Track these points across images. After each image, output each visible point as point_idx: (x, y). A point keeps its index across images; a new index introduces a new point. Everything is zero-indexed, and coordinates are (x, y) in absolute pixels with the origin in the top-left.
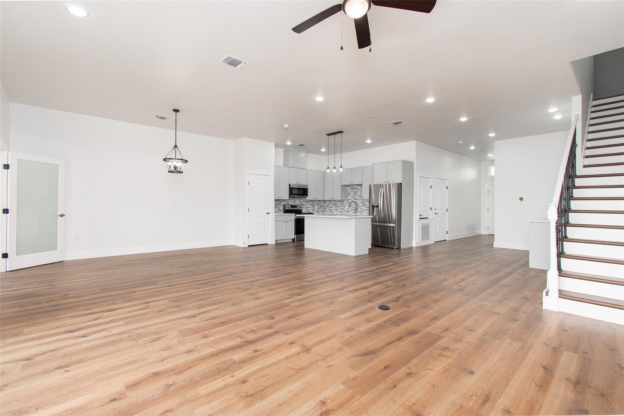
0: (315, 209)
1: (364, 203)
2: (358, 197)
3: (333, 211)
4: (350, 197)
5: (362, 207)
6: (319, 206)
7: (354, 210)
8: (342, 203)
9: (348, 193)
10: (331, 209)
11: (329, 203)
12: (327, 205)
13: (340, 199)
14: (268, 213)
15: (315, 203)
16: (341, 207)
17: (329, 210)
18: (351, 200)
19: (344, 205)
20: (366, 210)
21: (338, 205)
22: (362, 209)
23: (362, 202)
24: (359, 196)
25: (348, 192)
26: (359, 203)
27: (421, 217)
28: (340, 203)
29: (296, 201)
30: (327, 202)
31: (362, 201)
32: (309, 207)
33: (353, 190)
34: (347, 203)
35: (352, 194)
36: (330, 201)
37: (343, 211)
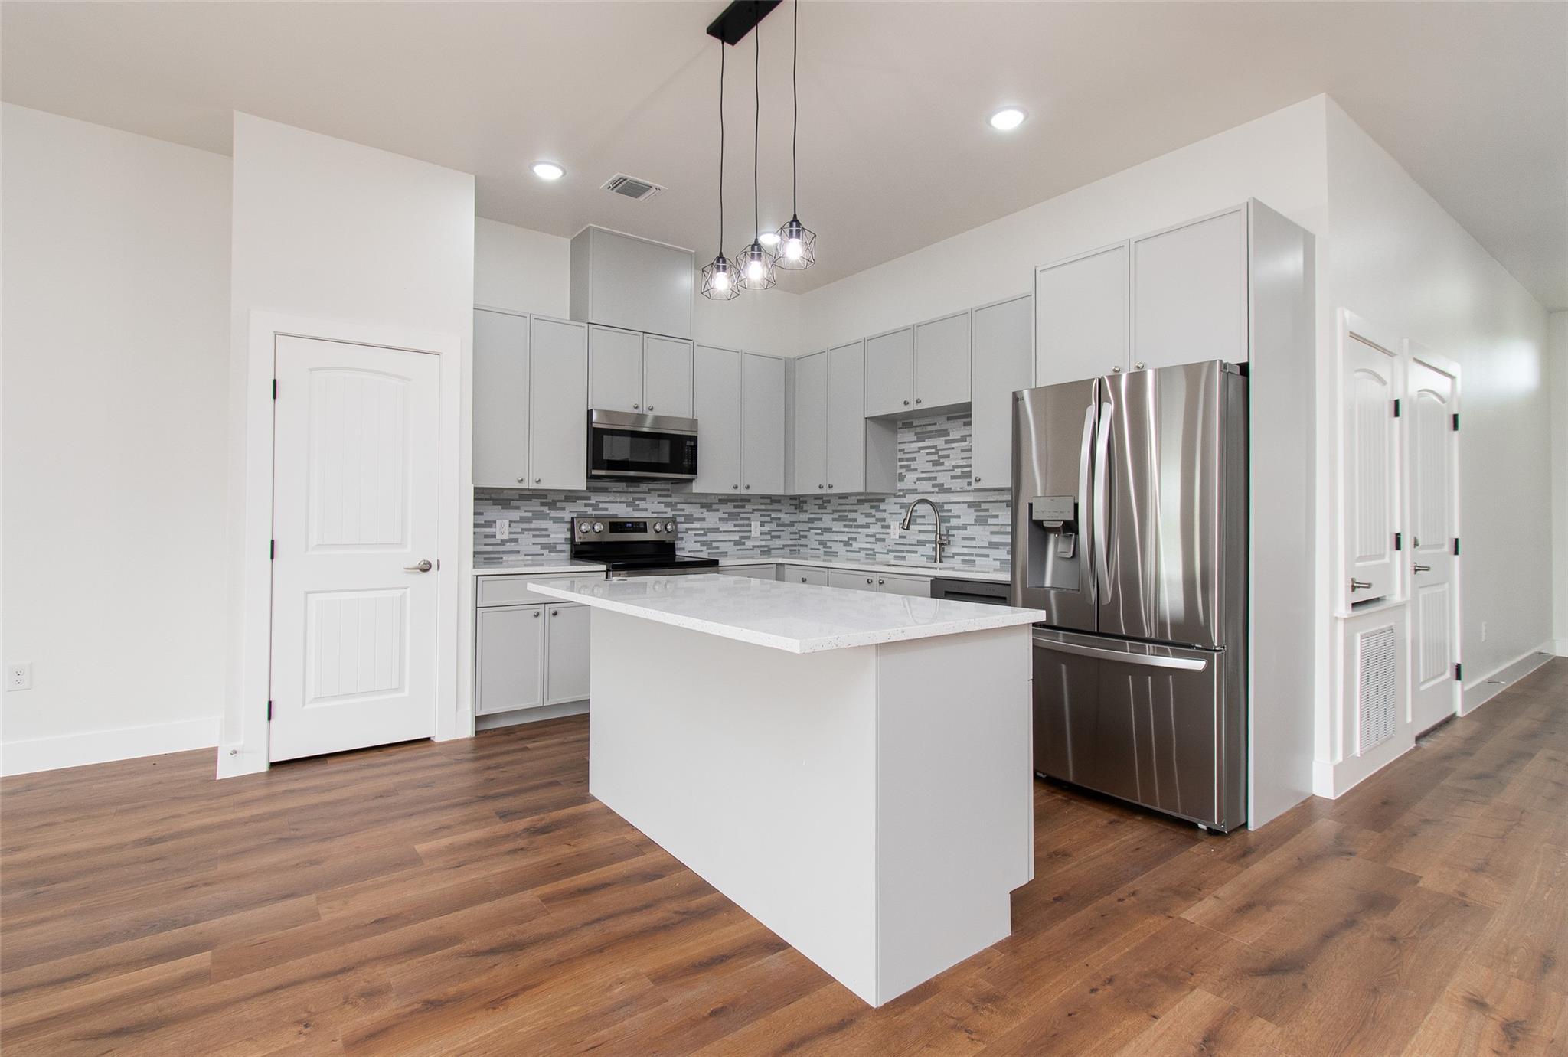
0: (748, 538)
1: (984, 506)
2: (953, 477)
3: (833, 550)
4: (911, 477)
5: (970, 531)
6: (773, 526)
7: (930, 542)
8: (873, 511)
9: (901, 460)
10: (826, 536)
11: (816, 509)
12: (811, 520)
13: (862, 490)
14: (426, 568)
15: (749, 508)
16: (872, 530)
17: (816, 545)
18: (914, 491)
19: (884, 520)
20: (994, 545)
21: (855, 520)
22: (974, 539)
23: (970, 505)
24: (958, 472)
25: (900, 455)
26: (956, 510)
27: (1363, 595)
28: (866, 508)
29: (644, 499)
30: (810, 507)
31: (970, 498)
32: (716, 530)
33: (928, 443)
34: (897, 508)
35: (922, 462)
36: (820, 502)
37: (878, 547)
